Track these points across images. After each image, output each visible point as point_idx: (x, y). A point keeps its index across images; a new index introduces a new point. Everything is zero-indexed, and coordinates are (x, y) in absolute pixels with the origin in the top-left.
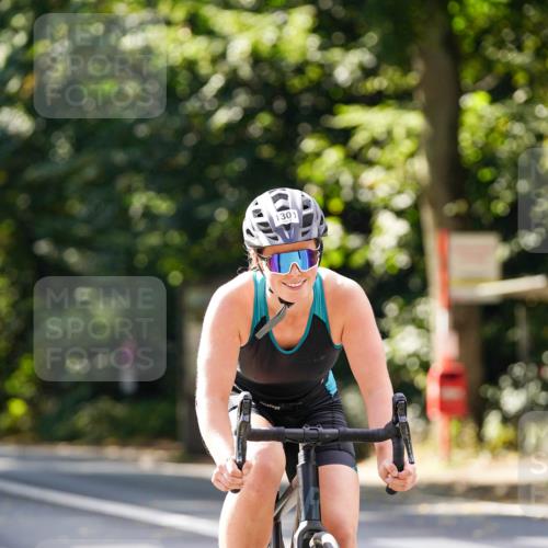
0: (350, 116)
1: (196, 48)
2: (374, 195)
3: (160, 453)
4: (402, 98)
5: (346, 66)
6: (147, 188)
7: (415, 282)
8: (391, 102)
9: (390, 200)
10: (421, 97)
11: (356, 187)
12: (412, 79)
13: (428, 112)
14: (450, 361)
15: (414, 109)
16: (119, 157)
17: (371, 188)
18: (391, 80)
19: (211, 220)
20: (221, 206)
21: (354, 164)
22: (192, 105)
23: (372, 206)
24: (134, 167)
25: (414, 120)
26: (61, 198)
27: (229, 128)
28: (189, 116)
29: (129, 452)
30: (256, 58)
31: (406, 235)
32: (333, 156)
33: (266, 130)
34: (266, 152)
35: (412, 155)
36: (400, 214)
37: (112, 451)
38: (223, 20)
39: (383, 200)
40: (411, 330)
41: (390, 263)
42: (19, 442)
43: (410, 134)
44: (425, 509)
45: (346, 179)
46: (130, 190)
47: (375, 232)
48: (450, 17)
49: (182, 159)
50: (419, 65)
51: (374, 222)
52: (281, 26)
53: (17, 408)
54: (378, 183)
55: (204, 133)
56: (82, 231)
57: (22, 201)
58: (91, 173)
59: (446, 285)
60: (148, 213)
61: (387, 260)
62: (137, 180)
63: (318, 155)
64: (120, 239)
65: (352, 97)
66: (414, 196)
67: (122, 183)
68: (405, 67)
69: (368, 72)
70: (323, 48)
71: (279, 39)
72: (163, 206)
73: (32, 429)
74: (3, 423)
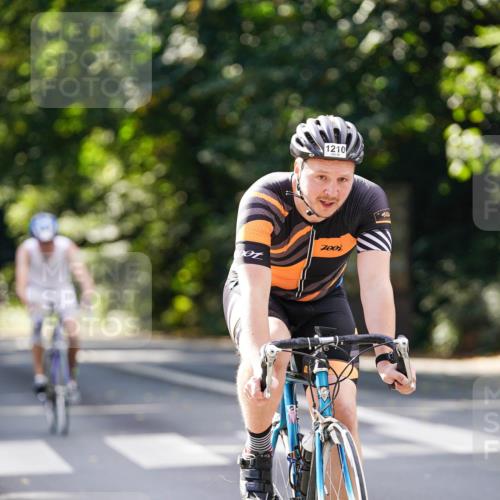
11: (496, 100)
16: (277, 74)
21: (493, 80)
42: (184, 336)
45: (486, 93)
53: (183, 304)
58: (251, 89)
63: (460, 70)
67: (278, 99)
73: (198, 324)
74: (169, 317)
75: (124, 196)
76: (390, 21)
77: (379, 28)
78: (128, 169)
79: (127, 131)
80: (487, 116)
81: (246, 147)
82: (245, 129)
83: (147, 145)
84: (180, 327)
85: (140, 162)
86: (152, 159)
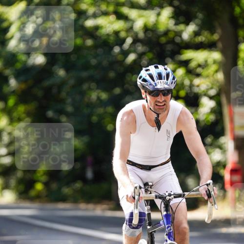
0: (188, 54)
1: (119, 25)
2: (200, 89)
3: (105, 206)
4: (210, 46)
5: (188, 31)
6: (98, 88)
7: (218, 128)
9: (207, 92)
10: (220, 45)
11: (191, 86)
12: (216, 37)
13: (223, 52)
14: (235, 163)
15: (217, 51)
16: (84, 74)
17: (198, 86)
18: (206, 37)
21: (190, 76)
23: (199, 94)
24: (91, 79)
25: (216, 56)
29: (91, 206)
30: (146, 29)
31: (214, 107)
32: (181, 72)
35: (217, 71)
36: (211, 98)
37: (83, 206)
39: (204, 91)
40: (218, 150)
41: (207, 120)
42: (40, 202)
43: (215, 62)
44: (224, 230)
45: (187, 82)
47: (200, 105)
48: (233, 9)
49: (112, 75)
50: (219, 31)
51: (200, 102)
52: (159, 14)
53: (39, 187)
54: (201, 84)
57: (40, 93)
58: (72, 82)
59: (233, 130)
61: (206, 119)
62: (93, 85)
66: (218, 90)
67: (85, 86)
68: (212, 31)
69: (196, 34)
70: (176, 24)
71: (157, 21)
72: (104, 96)
73: (46, 196)
74: (33, 193)
75: (10, 134)
76: (140, 48)
77: (135, 52)
78: (12, 121)
79: (11, 102)
80: (187, 94)
81: (70, 109)
82: (69, 100)
83: (21, 109)
84: (38, 198)
85: (18, 117)
86: (23, 116)
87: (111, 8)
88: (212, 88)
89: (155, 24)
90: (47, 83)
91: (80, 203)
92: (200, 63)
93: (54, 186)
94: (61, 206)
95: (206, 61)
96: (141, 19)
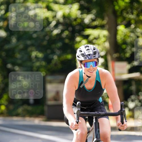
0: (88, 32)
1: (48, 14)
3: (40, 119)
4: (102, 27)
5: (87, 19)
6: (36, 50)
8: (99, 28)
10: (107, 27)
12: (105, 22)
13: (109, 30)
15: (105, 29)
18: (99, 22)
19: (53, 59)
20: (55, 55)
22: (47, 29)
24: (32, 45)
25: (105, 33)
26: (14, 53)
27: (57, 35)
28: (47, 32)
29: (32, 119)
30: (64, 17)
31: (103, 63)
32: (84, 42)
33: (67, 35)
34: (67, 41)
35: (105, 42)
36: (102, 57)
37: (27, 119)
38: (55, 7)
43: (104, 36)
46: (31, 51)
48: (114, 6)
49: (45, 43)
50: (107, 18)
52: (70, 9)
55: (51, 36)
56: (19, 62)
57: (3, 54)
59: (114, 75)
60: (36, 57)
62: (33, 48)
64: (29, 64)
65: (89, 27)
66: (106, 52)
68: (103, 19)
69: (93, 20)
70: (82, 14)
71: (70, 12)
72: (40, 55)
87: (44, 5)
88: (102, 51)
89: (69, 14)
90: (7, 47)
91: (26, 117)
92: (95, 37)
93: (11, 107)
94: (15, 118)
95: (99, 36)
96: (61, 11)
